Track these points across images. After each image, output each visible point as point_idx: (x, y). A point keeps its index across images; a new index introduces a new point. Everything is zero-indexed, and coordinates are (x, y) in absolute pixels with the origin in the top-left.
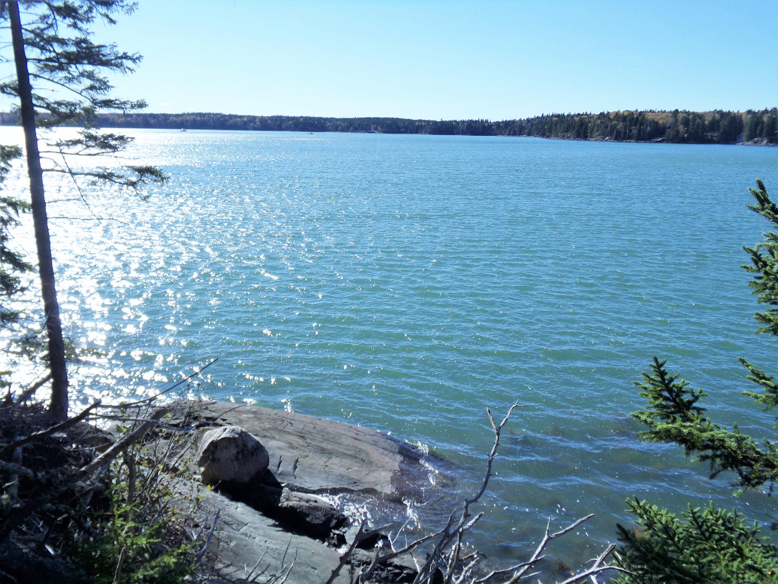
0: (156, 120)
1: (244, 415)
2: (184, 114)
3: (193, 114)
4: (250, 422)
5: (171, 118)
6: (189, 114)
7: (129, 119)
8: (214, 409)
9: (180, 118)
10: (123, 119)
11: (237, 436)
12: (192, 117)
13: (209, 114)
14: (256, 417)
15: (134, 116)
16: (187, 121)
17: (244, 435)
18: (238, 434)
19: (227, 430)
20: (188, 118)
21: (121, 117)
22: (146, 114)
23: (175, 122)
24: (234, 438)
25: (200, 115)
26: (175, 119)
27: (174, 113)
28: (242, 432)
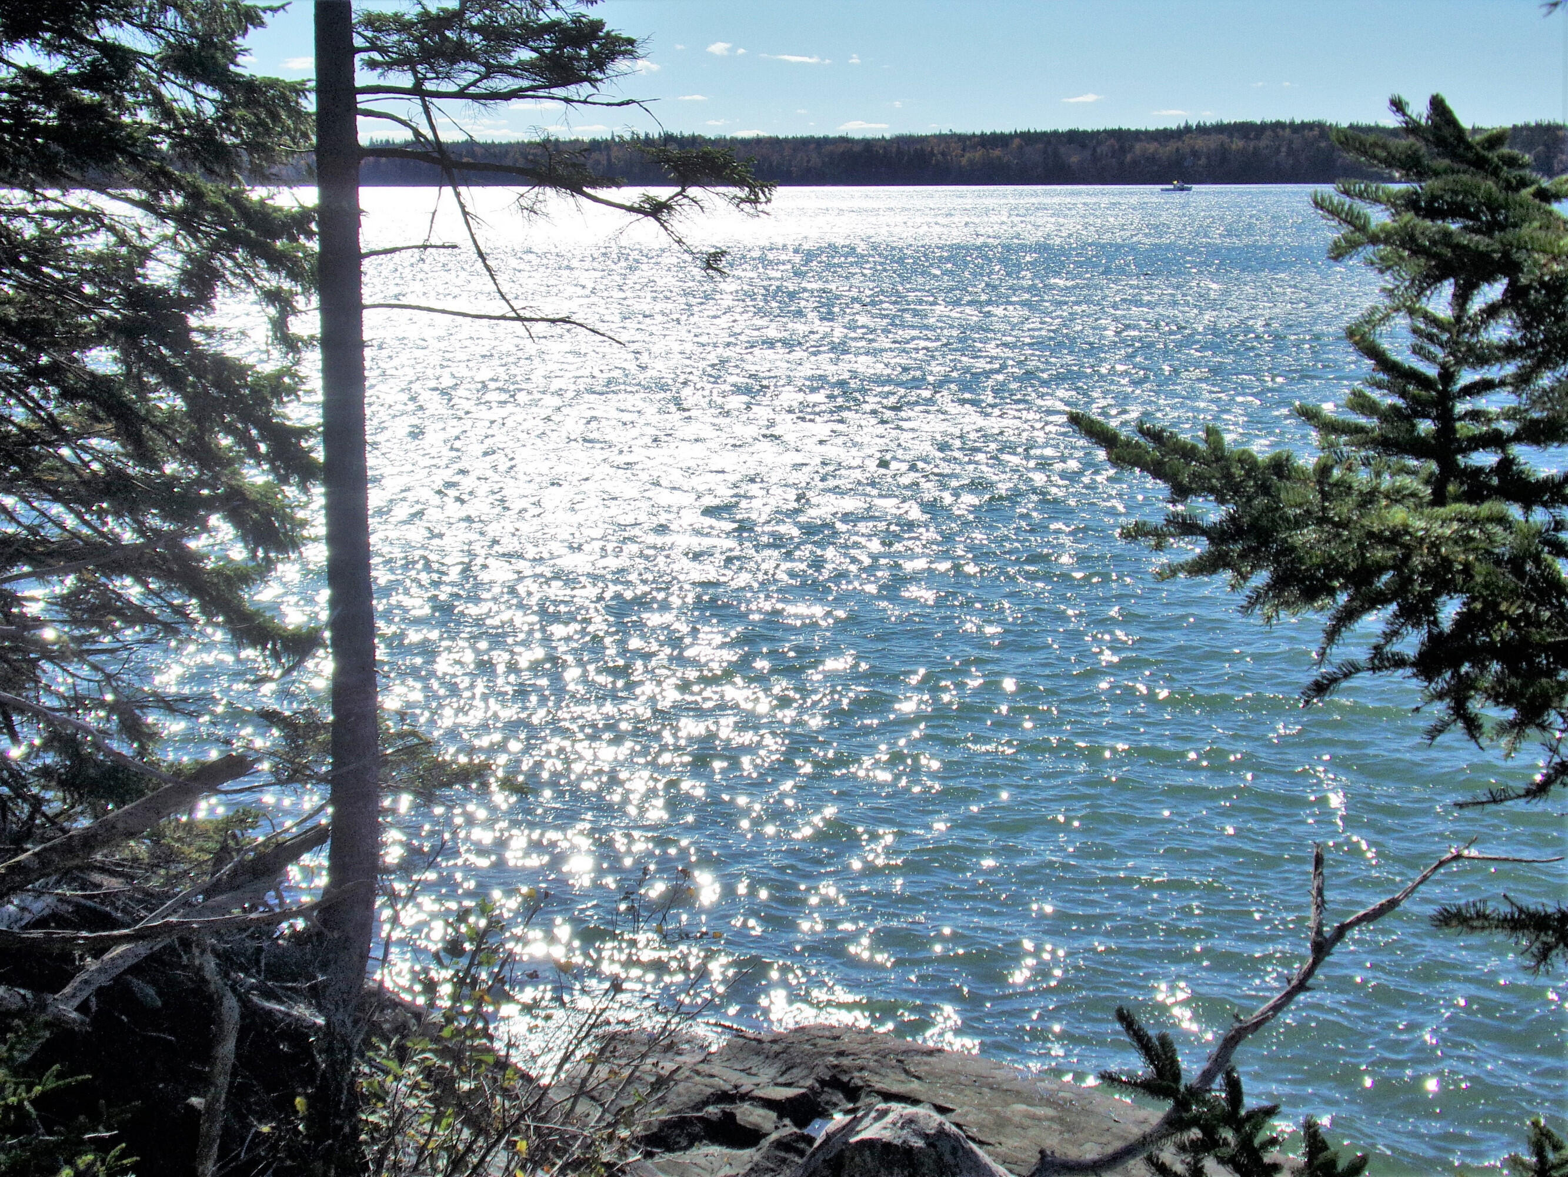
0: (1088, 153)
1: (1022, 1107)
2: (1188, 129)
3: (1221, 129)
4: (1032, 1132)
5: (1138, 147)
6: (1203, 130)
7: (997, 152)
8: (922, 1070)
9: (1172, 146)
10: (978, 154)
11: (920, 1143)
12: (1213, 142)
13: (1279, 125)
14: (1061, 1120)
15: (1017, 141)
16: (1195, 154)
17: (945, 1147)
18: (926, 1136)
19: (890, 1117)
20: (1200, 143)
21: (974, 147)
22: (1055, 133)
23: (1152, 159)
24: (908, 1151)
25: (1244, 130)
26: (1152, 147)
27: (1152, 128)
28: (941, 1132)
